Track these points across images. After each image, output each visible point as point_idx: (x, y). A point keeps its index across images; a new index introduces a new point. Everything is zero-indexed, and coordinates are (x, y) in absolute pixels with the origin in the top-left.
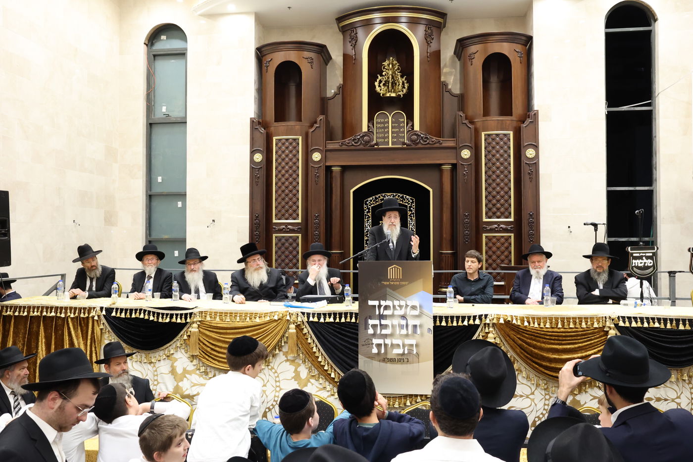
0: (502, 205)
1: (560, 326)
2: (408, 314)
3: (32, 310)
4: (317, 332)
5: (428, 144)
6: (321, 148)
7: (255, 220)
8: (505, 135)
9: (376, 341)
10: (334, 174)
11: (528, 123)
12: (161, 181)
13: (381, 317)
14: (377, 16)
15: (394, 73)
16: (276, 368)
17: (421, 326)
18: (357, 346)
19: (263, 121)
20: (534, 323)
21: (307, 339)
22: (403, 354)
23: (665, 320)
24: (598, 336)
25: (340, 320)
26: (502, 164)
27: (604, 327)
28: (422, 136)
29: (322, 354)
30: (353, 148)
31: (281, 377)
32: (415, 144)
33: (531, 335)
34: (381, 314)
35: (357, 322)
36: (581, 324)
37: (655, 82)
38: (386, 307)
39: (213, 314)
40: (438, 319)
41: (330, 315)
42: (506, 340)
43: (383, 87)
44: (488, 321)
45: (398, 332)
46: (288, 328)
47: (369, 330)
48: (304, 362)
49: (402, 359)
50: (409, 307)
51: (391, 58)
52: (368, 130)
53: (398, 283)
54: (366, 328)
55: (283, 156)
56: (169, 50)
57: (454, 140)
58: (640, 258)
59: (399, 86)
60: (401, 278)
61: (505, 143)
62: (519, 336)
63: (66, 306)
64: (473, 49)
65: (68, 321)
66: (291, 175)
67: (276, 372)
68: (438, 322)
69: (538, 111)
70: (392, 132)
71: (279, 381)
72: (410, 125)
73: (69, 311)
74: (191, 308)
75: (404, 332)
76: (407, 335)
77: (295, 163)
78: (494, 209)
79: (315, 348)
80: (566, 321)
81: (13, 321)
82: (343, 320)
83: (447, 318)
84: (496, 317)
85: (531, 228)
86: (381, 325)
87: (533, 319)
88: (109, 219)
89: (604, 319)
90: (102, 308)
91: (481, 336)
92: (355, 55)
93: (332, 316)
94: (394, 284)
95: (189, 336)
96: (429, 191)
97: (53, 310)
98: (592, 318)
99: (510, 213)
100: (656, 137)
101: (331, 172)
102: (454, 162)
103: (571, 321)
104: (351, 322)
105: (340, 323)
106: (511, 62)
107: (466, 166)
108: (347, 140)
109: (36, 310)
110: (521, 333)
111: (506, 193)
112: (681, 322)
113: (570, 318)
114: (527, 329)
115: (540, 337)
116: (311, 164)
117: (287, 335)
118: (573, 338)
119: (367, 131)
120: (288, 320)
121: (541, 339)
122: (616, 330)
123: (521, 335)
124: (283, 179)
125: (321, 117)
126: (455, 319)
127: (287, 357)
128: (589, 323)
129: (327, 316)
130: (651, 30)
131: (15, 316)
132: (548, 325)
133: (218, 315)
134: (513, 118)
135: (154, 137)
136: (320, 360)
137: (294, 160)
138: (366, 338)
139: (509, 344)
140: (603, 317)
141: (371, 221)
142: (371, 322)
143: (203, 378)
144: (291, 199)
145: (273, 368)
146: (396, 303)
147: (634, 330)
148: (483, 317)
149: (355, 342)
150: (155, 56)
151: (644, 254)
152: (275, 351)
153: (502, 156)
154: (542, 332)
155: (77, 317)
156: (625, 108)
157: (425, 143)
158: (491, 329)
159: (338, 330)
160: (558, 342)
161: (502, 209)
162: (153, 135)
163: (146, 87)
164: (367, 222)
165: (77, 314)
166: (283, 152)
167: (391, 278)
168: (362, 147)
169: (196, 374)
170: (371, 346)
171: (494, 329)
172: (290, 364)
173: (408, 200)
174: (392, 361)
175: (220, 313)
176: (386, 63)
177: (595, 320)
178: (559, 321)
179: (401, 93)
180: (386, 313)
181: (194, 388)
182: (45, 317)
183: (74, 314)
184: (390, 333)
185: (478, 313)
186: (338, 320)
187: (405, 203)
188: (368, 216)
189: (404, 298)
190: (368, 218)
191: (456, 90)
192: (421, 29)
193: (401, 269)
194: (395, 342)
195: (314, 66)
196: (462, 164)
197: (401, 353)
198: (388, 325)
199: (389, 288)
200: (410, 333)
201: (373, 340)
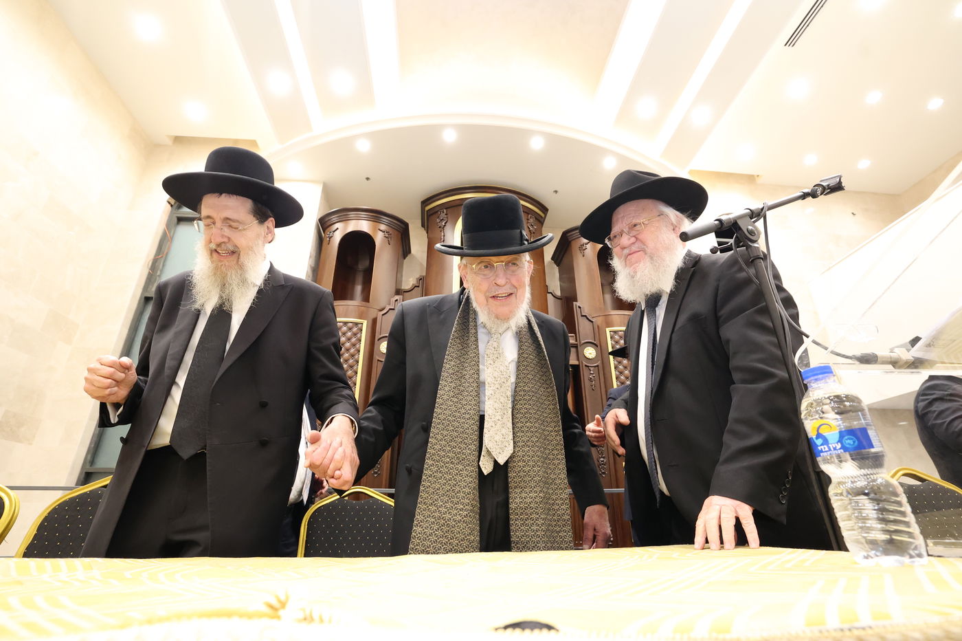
77: (353, 356)
88: (14, 429)
102: (577, 363)
107: (592, 369)
116: (375, 357)
125: (397, 297)
150: (180, 219)
163: (154, 251)
191: (558, 292)
195: (391, 242)
196: (586, 366)
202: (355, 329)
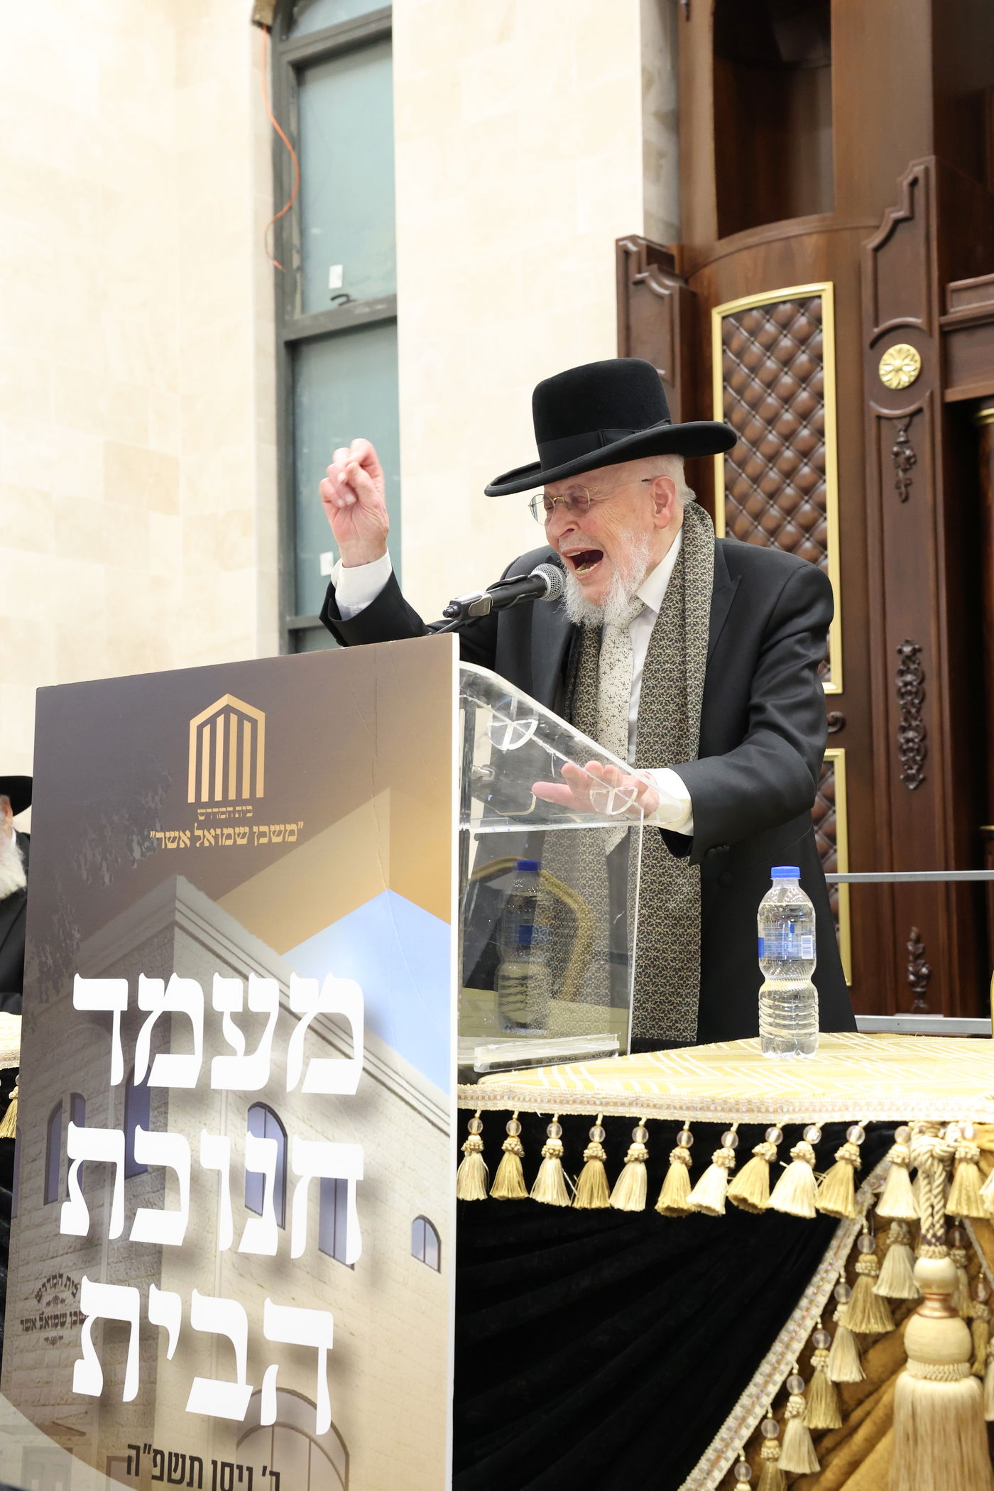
2: (290, 1086)
6: (921, 323)
10: (991, 444)
13: (138, 1107)
17: (370, 1192)
19: (682, 249)
22: (248, 1430)
34: (138, 1080)
38: (168, 1032)
40: (512, 1143)
45: (225, 1236)
47: (66, 1206)
49: (239, 1471)
50: (300, 1031)
60: (260, 793)
66: (790, 475)
68: (510, 1167)
75: (262, 1237)
76: (280, 1270)
86: (134, 1170)
91: (842, 1338)
94: (216, 849)
101: (979, 432)
137: (803, 399)
138: (49, 1268)
142: (79, 1143)
146: (227, 996)
167: (205, 798)
170: (65, 1332)
174: (180, 1475)
180: (167, 1072)
184: (179, 1242)
189: (268, 956)
193: (260, 716)
194: (207, 1316)
197: (238, 1414)
198: (174, 1174)
199: (192, 879)
200: (298, 1249)
201: (85, 1280)
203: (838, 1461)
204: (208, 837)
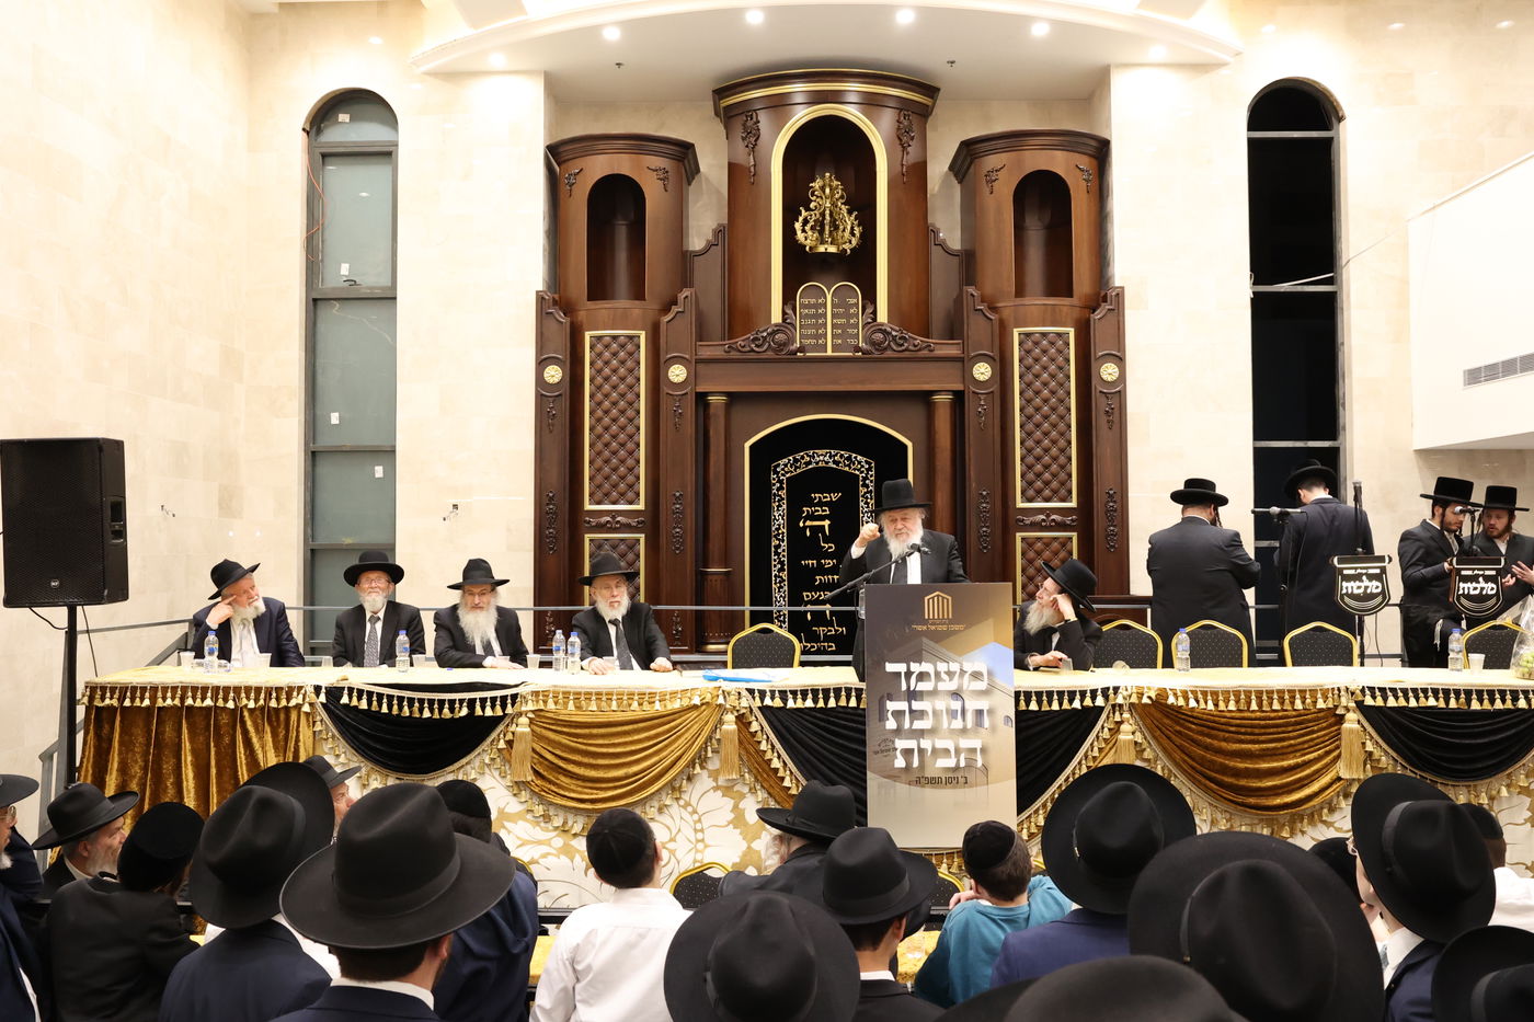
0: (1054, 475)
1: (1254, 706)
2: (965, 687)
3: (160, 694)
4: (780, 727)
5: (906, 350)
6: (687, 356)
7: (548, 504)
8: (1059, 335)
9: (901, 744)
10: (712, 411)
11: (1104, 312)
12: (338, 422)
13: (912, 695)
14: (798, 88)
15: (834, 205)
16: (694, 803)
17: (990, 712)
18: (863, 755)
19: (560, 298)
20: (1206, 703)
21: (759, 742)
22: (957, 768)
23: (1446, 692)
24: (1324, 725)
25: (826, 703)
26: (1053, 393)
27: (1336, 707)
28: (894, 333)
29: (791, 773)
30: (752, 356)
31: (706, 823)
32: (878, 352)
33: (1201, 725)
34: (912, 689)
35: (861, 707)
36: (1293, 703)
37: (1340, 237)
38: (922, 676)
39: (561, 696)
40: (1022, 698)
41: (804, 694)
42: (1154, 737)
43: (810, 233)
44: (1120, 700)
45: (945, 725)
46: (721, 722)
47: (887, 722)
48: (753, 790)
49: (954, 778)
50: (967, 676)
51: (828, 174)
52: (784, 320)
53: (944, 628)
54: (882, 717)
55: (607, 371)
56: (356, 144)
57: (958, 344)
58: (1358, 577)
59: (844, 230)
60: (950, 617)
61: (1060, 352)
62: (1178, 728)
63: (236, 685)
64: (992, 161)
65: (242, 717)
66: (623, 412)
67: (695, 812)
68: (1022, 703)
69: (1123, 288)
70: (834, 326)
71: (702, 830)
72: (869, 310)
73: (243, 695)
74: (512, 684)
75: (958, 724)
76: (964, 731)
77: (631, 387)
78: (1039, 484)
79: (775, 761)
80: (1265, 697)
81: (118, 718)
82: (832, 703)
83: (1039, 694)
84: (1135, 690)
85: (1111, 520)
86: (911, 711)
87: (1205, 693)
88: (228, 504)
89: (1336, 692)
90: (317, 689)
91: (1106, 730)
92: (755, 166)
93: (810, 695)
94: (936, 630)
95: (510, 743)
96: (905, 447)
97: (209, 694)
98: (1313, 692)
99: (1070, 492)
100: (1343, 344)
101: (707, 405)
102: (959, 387)
103: (1275, 696)
104: (847, 707)
105: (825, 710)
106: (1069, 191)
107: (982, 397)
108: (740, 341)
109: (169, 694)
110: (1182, 721)
111: (1062, 451)
112: (1474, 696)
113: (1272, 692)
114: (1195, 714)
115: (1219, 730)
116: (665, 389)
117: (718, 737)
118: (1280, 730)
119: (780, 321)
120: (720, 705)
121: (1221, 734)
122: (1358, 712)
123: (1182, 726)
124: (607, 420)
125: (686, 292)
126: (1056, 697)
127: (716, 780)
128: (1308, 701)
129: (799, 696)
130: (1332, 138)
131: (124, 709)
132: (1232, 707)
133: (571, 697)
134: (1074, 301)
135: (322, 327)
136: (787, 783)
137: (630, 380)
138: (882, 738)
139: (1160, 744)
140: (1333, 689)
141: (785, 506)
142: (891, 706)
143: (541, 828)
144: (623, 461)
145: (688, 804)
146: (942, 667)
147: (1390, 712)
148: (1111, 691)
149: (861, 749)
150: (324, 156)
151: (1364, 571)
152: (694, 768)
153: (1053, 376)
154: (1223, 720)
155: (262, 708)
156: (1285, 287)
157: (900, 349)
158: (1126, 715)
159: (823, 724)
160: (1252, 737)
161: (1055, 484)
162: (318, 325)
163: (305, 222)
164: (778, 510)
165: (262, 702)
166: (607, 363)
167: (931, 616)
168: (770, 354)
169: (527, 820)
170: (891, 752)
171: (1132, 714)
172: (723, 796)
173: (861, 465)
174: (934, 782)
175: (575, 693)
176: (817, 185)
177: (1319, 695)
178: (1253, 697)
179: (847, 247)
180: (922, 686)
181: (525, 848)
182: (190, 708)
183: (256, 700)
184: (929, 727)
185: (1099, 685)
186: (821, 704)
187: (855, 469)
188: (780, 496)
189: (956, 658)
190: (779, 501)
191: (955, 243)
192: (888, 117)
193: (950, 598)
194: (940, 744)
195: (669, 188)
196: (974, 392)
197: (953, 765)
198: (927, 712)
199: (927, 637)
200: (969, 725)
201: (897, 741)
202: (629, 347)
203: (1103, 754)
204: (933, 628)
